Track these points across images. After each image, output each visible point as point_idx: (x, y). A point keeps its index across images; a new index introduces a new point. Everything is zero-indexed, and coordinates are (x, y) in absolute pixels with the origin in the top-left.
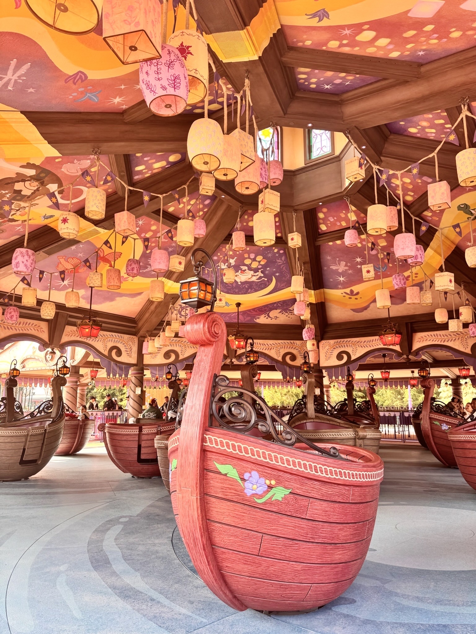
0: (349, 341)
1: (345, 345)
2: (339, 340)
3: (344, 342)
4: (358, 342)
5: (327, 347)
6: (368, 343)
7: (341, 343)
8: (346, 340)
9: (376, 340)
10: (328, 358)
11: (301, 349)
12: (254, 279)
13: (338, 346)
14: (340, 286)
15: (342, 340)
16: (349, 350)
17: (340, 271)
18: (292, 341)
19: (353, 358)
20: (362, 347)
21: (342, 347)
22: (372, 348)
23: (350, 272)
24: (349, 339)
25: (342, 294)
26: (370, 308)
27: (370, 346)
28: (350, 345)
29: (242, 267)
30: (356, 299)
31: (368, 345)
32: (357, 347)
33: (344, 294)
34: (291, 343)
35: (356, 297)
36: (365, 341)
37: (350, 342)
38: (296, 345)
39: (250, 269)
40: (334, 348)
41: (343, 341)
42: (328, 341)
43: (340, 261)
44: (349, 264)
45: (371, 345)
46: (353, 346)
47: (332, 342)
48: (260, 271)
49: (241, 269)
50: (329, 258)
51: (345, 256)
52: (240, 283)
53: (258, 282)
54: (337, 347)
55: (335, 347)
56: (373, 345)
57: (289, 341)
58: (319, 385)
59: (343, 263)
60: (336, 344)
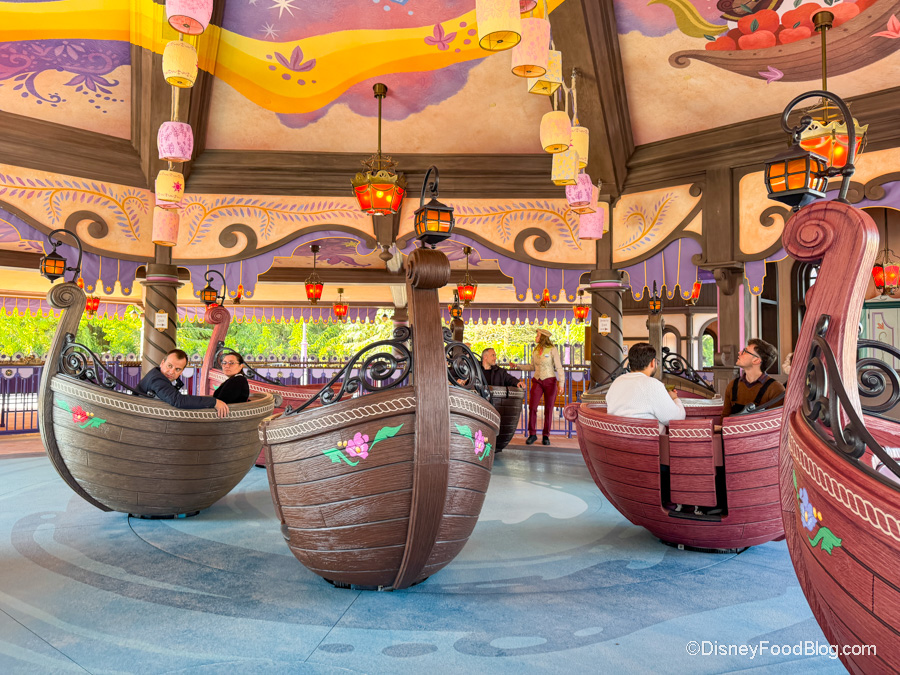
0: (255, 202)
1: (245, 210)
2: (229, 197)
3: (243, 203)
4: (277, 207)
5: (196, 212)
6: (302, 211)
7: (234, 203)
8: (246, 197)
9: (320, 205)
10: (196, 238)
11: (122, 207)
13: (224, 211)
14: (270, 31)
15: (237, 197)
16: (253, 223)
18: (98, 183)
19: (262, 243)
20: (285, 218)
21: (237, 214)
22: (310, 223)
24: (254, 197)
25: (269, 57)
26: (326, 118)
27: (306, 219)
28: (258, 210)
30: (301, 82)
31: (300, 216)
32: (275, 217)
33: (275, 61)
34: (96, 188)
35: (302, 75)
36: (294, 206)
37: (258, 204)
38: (108, 194)
40: (215, 216)
41: (240, 200)
42: (198, 196)
45: (307, 216)
46: (263, 213)
47: (210, 199)
54: (222, 214)
55: (216, 212)
56: (314, 216)
57: (89, 182)
58: (166, 304)
60: (219, 205)
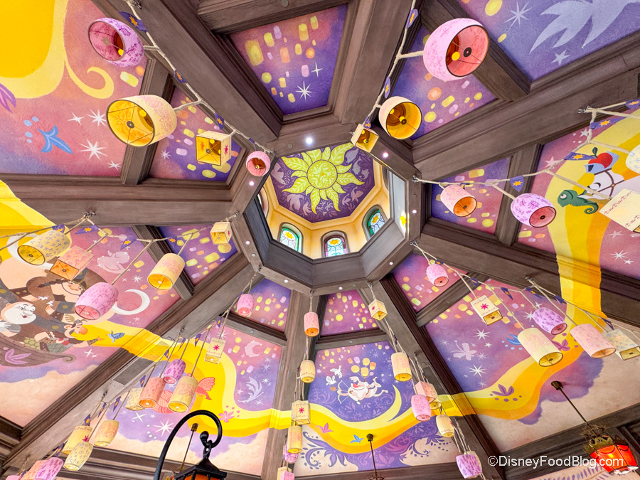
12: (373, 393)
14: (482, 384)
17: (469, 358)
23: (482, 356)
25: (491, 395)
29: (352, 378)
30: (515, 399)
33: (495, 396)
35: (512, 396)
39: (363, 380)
43: (460, 343)
44: (474, 345)
48: (374, 380)
49: (352, 382)
50: (445, 343)
51: (463, 334)
52: (358, 403)
53: (380, 397)
59: (466, 345)
